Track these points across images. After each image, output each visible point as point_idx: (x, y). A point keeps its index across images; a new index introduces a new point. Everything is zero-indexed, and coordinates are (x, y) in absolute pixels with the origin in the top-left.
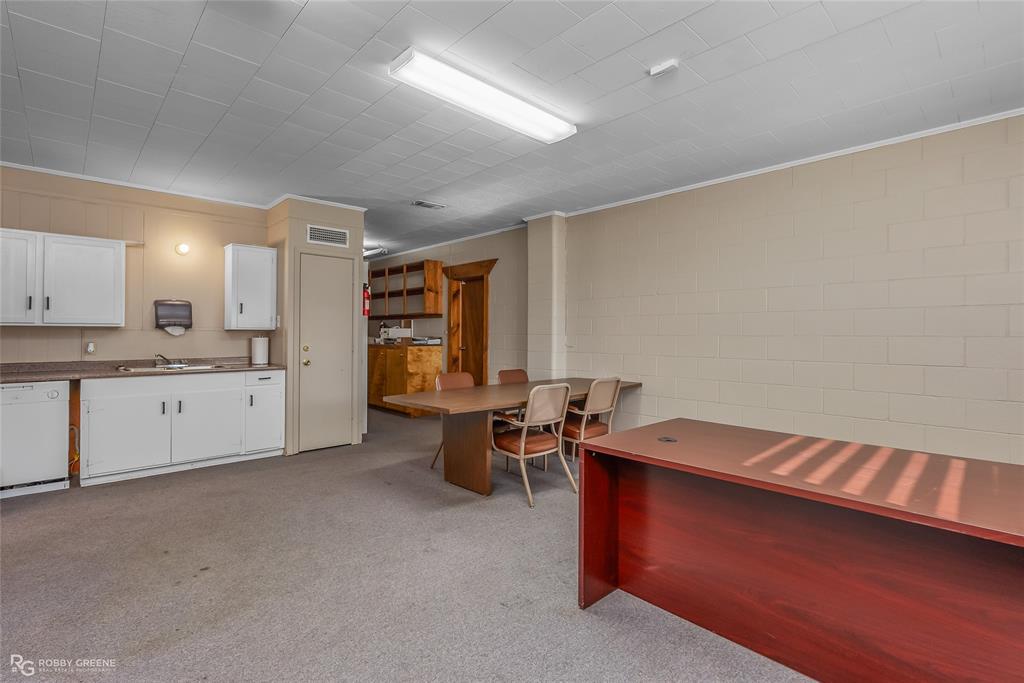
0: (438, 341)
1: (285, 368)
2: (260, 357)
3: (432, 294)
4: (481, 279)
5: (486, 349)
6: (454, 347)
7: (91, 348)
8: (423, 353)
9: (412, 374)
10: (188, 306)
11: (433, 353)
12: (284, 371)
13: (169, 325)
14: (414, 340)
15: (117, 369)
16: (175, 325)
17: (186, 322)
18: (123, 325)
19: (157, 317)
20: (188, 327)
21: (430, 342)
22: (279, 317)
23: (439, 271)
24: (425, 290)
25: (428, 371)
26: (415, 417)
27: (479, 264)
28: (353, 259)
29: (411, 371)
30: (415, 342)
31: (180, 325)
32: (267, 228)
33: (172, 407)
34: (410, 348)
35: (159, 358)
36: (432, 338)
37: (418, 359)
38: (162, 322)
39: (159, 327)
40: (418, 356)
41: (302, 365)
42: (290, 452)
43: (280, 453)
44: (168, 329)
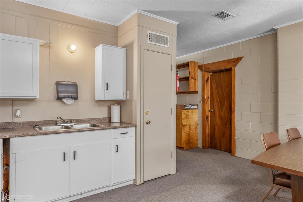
0: (195, 107)
1: (135, 126)
2: (116, 118)
3: (193, 80)
4: (230, 70)
5: (234, 112)
6: (207, 110)
7: (18, 113)
8: (189, 114)
9: (184, 126)
10: (75, 85)
11: (194, 114)
12: (134, 128)
13: (65, 98)
14: (185, 106)
15: (34, 127)
16: (68, 97)
17: (74, 95)
18: (38, 97)
19: (58, 92)
20: (76, 98)
21: (193, 107)
22: (128, 92)
23: (196, 67)
24: (190, 78)
25: (192, 124)
26: (186, 150)
27: (229, 61)
28: (171, 55)
29: (184, 124)
30: (186, 107)
31: (71, 98)
32: (117, 37)
33: (70, 156)
34: (183, 111)
35: (60, 119)
36: (192, 105)
37: (187, 117)
38: (61, 95)
39: (59, 99)
40: (187, 115)
41: (145, 123)
42: (139, 183)
43: (132, 182)
44: (65, 100)
